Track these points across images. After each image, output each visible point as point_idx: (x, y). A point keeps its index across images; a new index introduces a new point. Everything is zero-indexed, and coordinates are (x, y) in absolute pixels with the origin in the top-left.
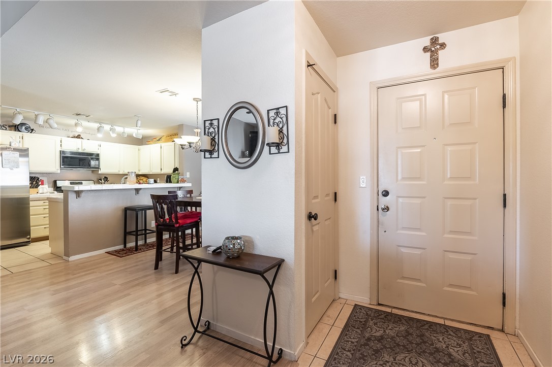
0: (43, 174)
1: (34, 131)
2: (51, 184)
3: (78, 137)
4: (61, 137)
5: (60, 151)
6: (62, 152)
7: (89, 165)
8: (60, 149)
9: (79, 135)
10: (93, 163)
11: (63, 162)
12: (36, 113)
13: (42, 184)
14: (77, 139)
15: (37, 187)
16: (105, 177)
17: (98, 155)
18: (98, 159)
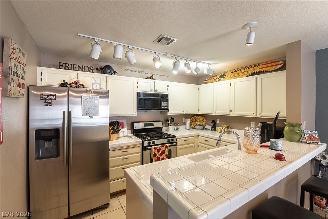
0: (123, 118)
1: (116, 74)
2: (129, 127)
3: (151, 78)
4: (138, 78)
5: (137, 93)
6: (138, 94)
7: (160, 107)
8: (136, 91)
9: (152, 76)
10: (163, 104)
11: (140, 104)
12: (115, 43)
13: (123, 128)
14: (150, 79)
15: (117, 131)
16: (172, 118)
17: (167, 96)
18: (167, 100)
